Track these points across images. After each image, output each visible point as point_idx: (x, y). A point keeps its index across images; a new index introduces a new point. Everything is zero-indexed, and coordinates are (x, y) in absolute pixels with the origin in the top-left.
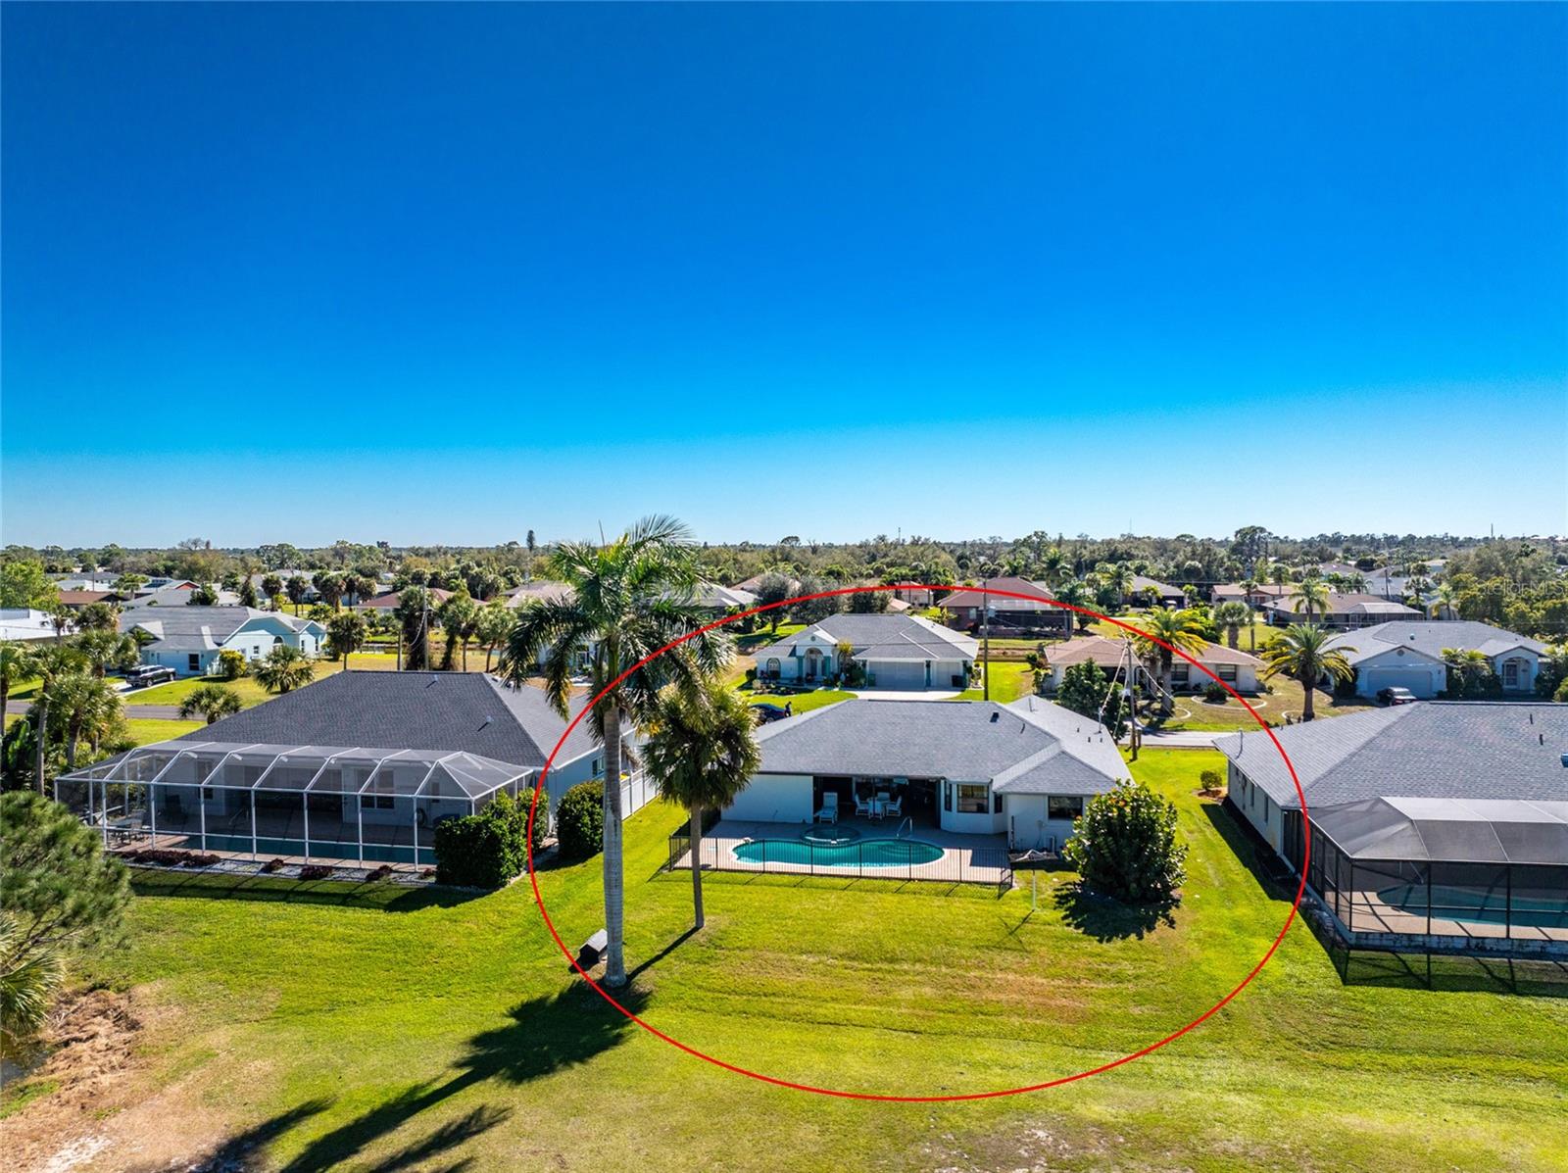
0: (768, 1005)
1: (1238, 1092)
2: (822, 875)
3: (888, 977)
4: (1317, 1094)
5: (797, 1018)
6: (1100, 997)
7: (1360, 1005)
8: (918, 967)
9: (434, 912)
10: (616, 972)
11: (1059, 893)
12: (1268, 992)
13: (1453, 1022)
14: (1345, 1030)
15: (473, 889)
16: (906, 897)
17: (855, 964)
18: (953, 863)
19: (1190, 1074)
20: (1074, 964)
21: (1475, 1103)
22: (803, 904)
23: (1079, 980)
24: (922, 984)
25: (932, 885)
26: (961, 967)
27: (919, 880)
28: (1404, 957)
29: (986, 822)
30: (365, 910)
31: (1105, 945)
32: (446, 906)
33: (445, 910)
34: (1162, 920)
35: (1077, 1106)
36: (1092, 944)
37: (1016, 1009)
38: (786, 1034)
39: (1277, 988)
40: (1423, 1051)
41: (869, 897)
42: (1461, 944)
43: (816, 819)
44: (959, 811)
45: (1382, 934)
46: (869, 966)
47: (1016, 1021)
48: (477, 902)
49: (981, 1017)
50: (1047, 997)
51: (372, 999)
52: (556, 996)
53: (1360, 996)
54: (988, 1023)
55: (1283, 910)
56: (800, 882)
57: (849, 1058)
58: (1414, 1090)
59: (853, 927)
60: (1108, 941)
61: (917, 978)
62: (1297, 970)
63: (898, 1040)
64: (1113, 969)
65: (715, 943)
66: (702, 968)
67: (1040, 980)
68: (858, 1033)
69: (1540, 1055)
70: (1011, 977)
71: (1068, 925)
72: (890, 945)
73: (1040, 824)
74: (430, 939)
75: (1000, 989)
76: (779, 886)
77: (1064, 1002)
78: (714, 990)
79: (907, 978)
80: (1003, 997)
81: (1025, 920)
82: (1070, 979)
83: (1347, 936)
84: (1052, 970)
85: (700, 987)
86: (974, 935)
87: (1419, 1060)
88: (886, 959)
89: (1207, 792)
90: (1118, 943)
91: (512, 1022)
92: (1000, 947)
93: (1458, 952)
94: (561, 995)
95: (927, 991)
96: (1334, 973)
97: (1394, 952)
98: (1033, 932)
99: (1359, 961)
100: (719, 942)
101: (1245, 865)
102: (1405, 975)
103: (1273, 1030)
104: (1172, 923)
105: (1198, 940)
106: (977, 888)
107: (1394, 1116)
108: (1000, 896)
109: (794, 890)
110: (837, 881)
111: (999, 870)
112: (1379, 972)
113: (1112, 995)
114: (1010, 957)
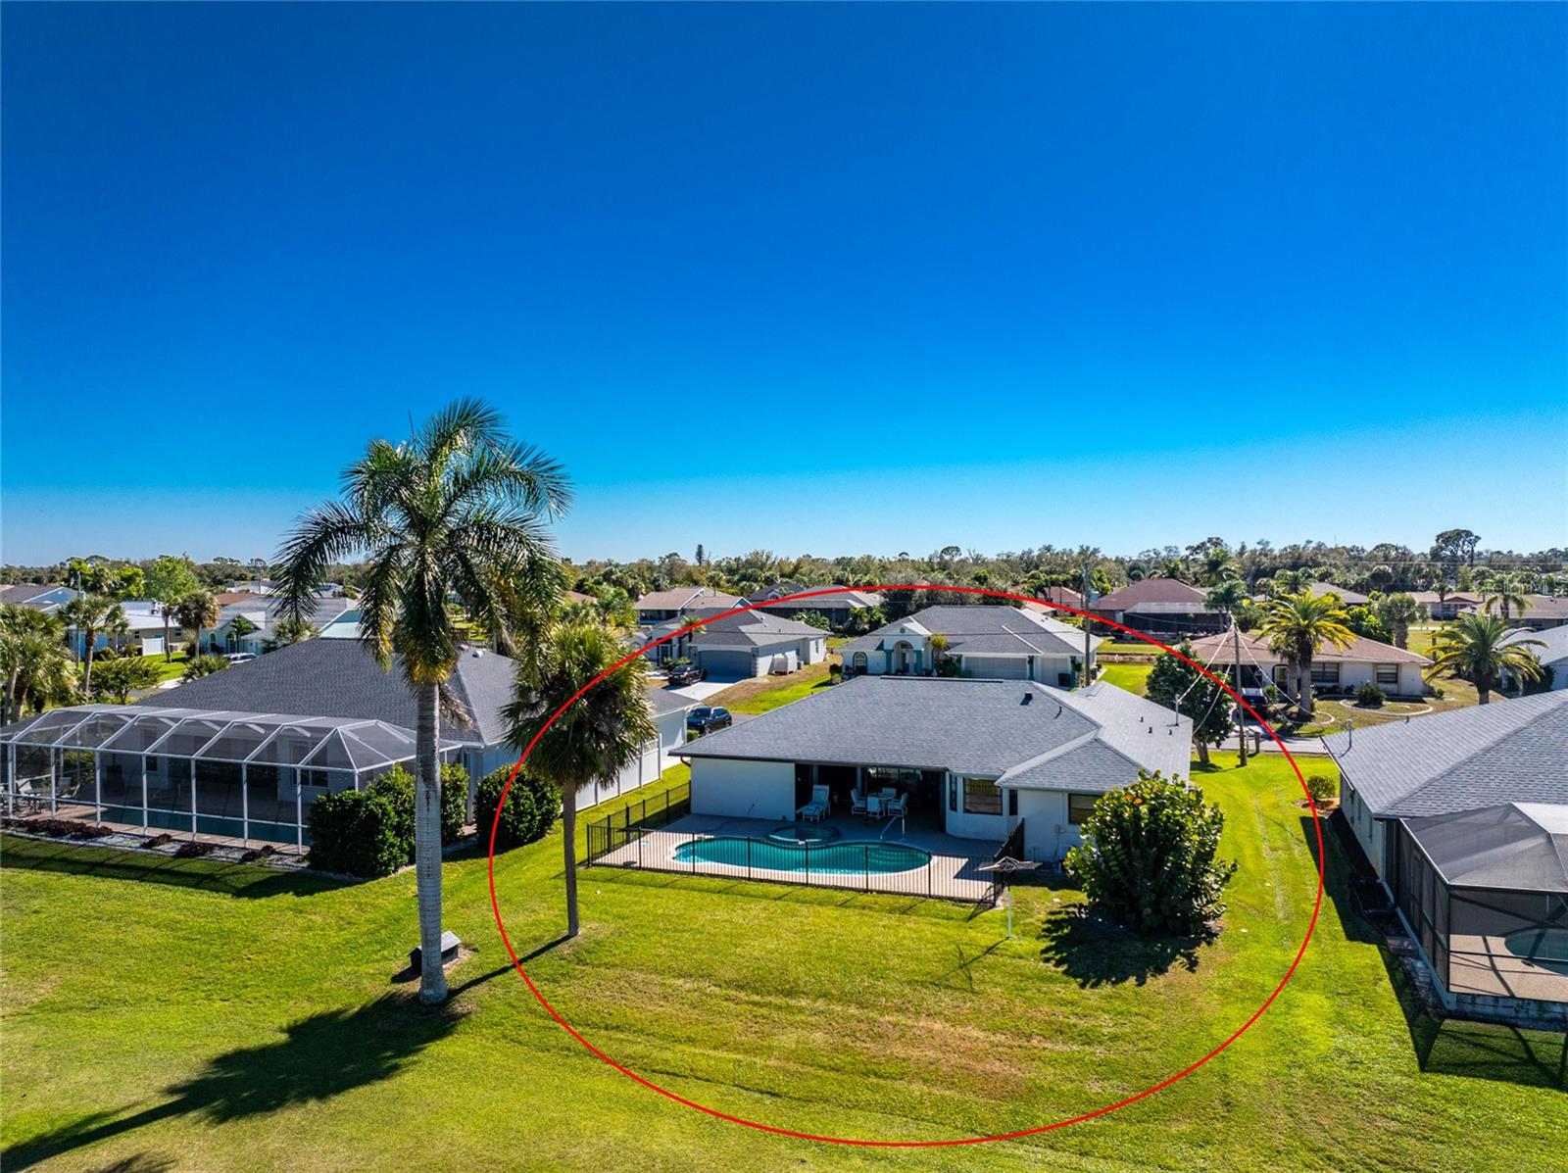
0: (603, 1041)
2: (761, 881)
3: (775, 1015)
5: (629, 1062)
6: (1051, 1062)
7: (1440, 1105)
8: (820, 1004)
9: (285, 900)
11: (1053, 918)
12: (1301, 1073)
14: (1407, 1143)
15: (346, 876)
16: (848, 912)
17: (742, 995)
18: (942, 874)
20: (1032, 1013)
23: (1029, 1037)
24: (815, 1026)
25: (890, 899)
26: (876, 1007)
27: (880, 892)
28: (1526, 1034)
29: (999, 826)
30: (214, 895)
31: (1087, 991)
33: (297, 899)
34: (1181, 960)
36: (1071, 989)
37: (927, 1074)
38: (602, 1082)
39: (1317, 1069)
41: (804, 909)
43: (799, 817)
44: (967, 811)
45: (1497, 998)
46: (757, 998)
47: (917, 1089)
48: (340, 891)
49: (874, 1080)
50: (976, 1058)
51: (148, 999)
52: (355, 1010)
53: (1442, 1091)
54: (879, 1089)
55: (1367, 957)
59: (754, 947)
60: (1094, 986)
61: (813, 1019)
62: (1354, 1043)
63: (744, 1103)
64: (1083, 1024)
65: (580, 957)
66: (548, 987)
67: (975, 1033)
70: (938, 1026)
71: (1047, 960)
72: (798, 972)
73: (1058, 829)
75: (915, 1041)
76: (700, 891)
77: (997, 1066)
78: (546, 1017)
79: (798, 1017)
80: (915, 1053)
81: (990, 950)
82: (1019, 1034)
83: (1445, 997)
84: (998, 1021)
85: (531, 1012)
86: (912, 966)
88: (782, 992)
89: (1313, 803)
90: (1106, 988)
91: (281, 1038)
92: (939, 983)
94: (363, 1010)
95: (817, 1037)
96: (1410, 1052)
97: (1513, 1027)
98: (992, 968)
99: (1453, 1036)
100: (585, 956)
101: (1330, 894)
102: (1523, 1062)
103: (1294, 1133)
104: (1192, 965)
105: (1223, 991)
106: (948, 906)
108: (972, 917)
109: (716, 897)
110: (774, 888)
111: (987, 884)
112: (1482, 1055)
113: (1070, 1061)
114: (946, 999)
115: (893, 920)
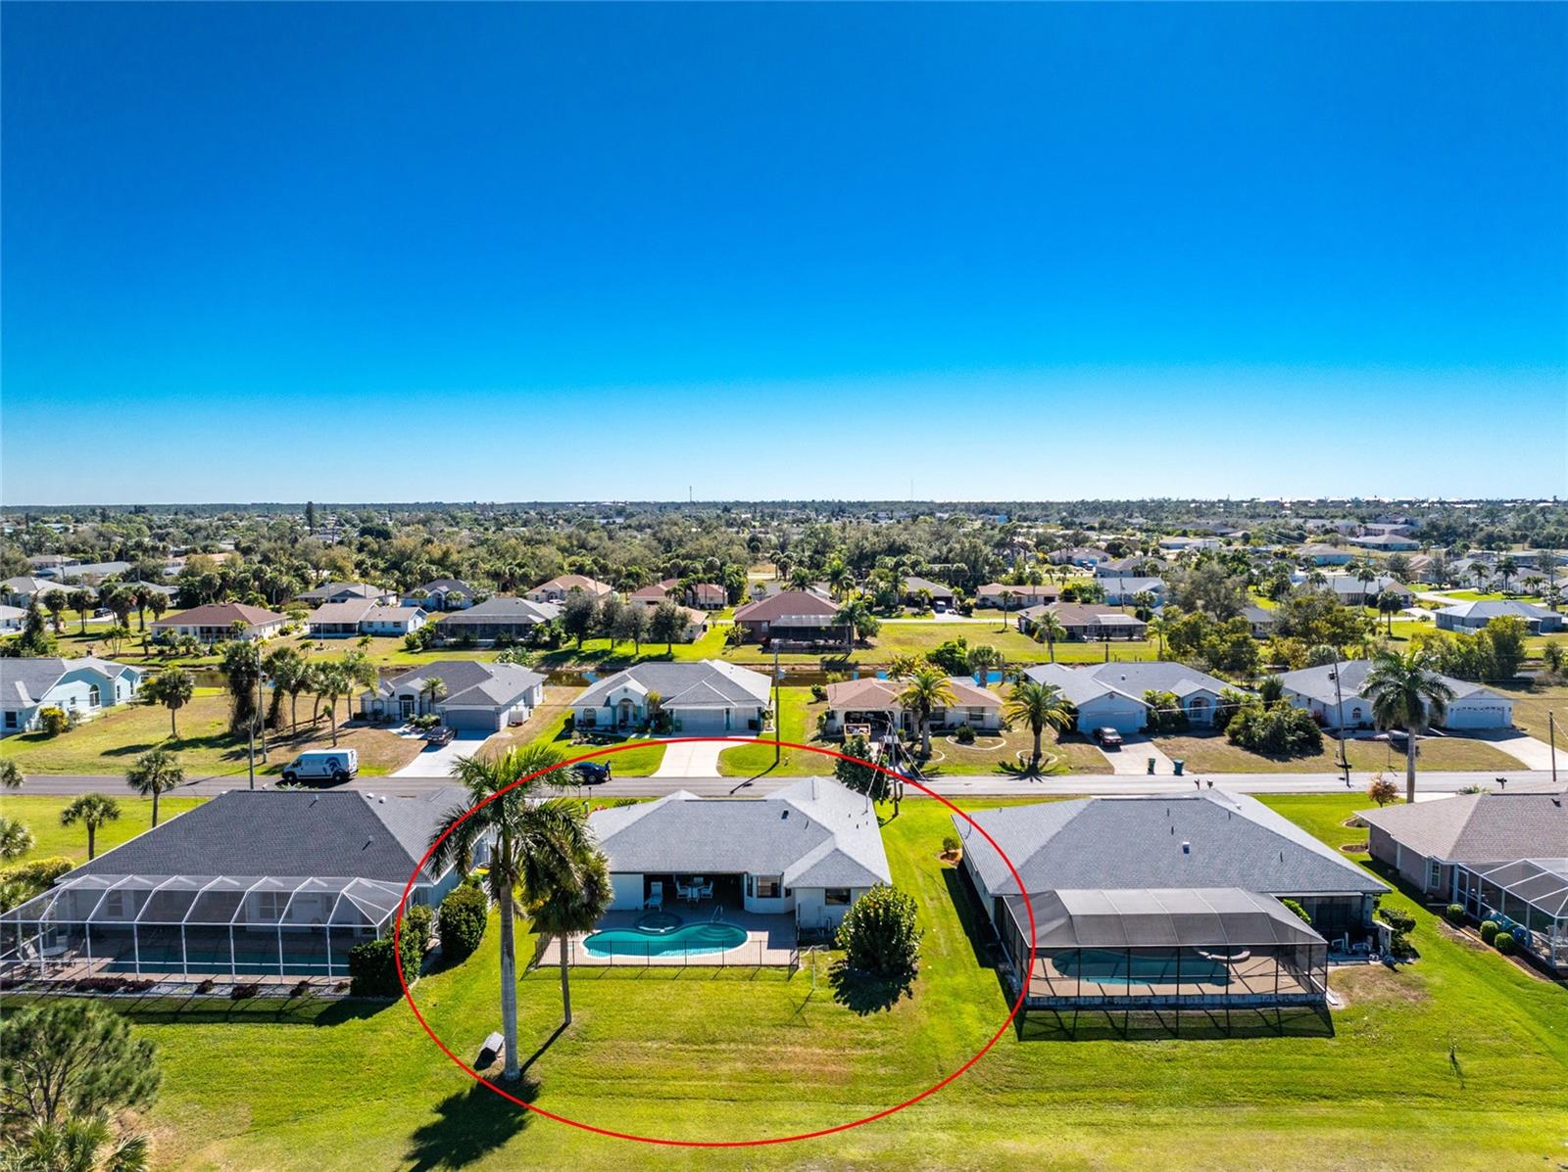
0: (627, 1086)
1: (943, 1130)
2: (656, 966)
3: (711, 1056)
4: (993, 1127)
5: (649, 1095)
6: (858, 1061)
7: (1027, 1056)
8: (732, 1046)
9: (355, 1023)
10: (512, 1070)
11: (832, 972)
12: (969, 1049)
13: (1082, 1064)
14: (1015, 1076)
15: (381, 998)
16: (721, 983)
17: (687, 1046)
18: (755, 947)
19: (914, 1118)
20: (841, 1035)
21: (1086, 1124)
22: (643, 995)
23: (844, 1049)
24: (735, 1060)
25: (739, 971)
26: (761, 1043)
27: (731, 966)
28: (1060, 1014)
29: (778, 905)
30: (299, 1026)
31: (863, 1018)
32: (364, 1017)
33: (365, 1021)
34: (904, 991)
35: (840, 1151)
36: (854, 1018)
37: (801, 1075)
38: (641, 1109)
39: (976, 1046)
40: (1061, 1088)
41: (695, 985)
42: (1098, 1001)
43: (646, 907)
44: (759, 897)
45: (1049, 997)
46: (696, 1047)
47: (801, 1085)
48: (388, 1011)
49: (777, 1084)
50: (821, 1064)
51: (327, 1107)
52: (468, 1091)
53: (1028, 1049)
54: (783, 1089)
55: (990, 976)
56: (641, 974)
57: (688, 1126)
58: (1051, 1119)
59: (683, 1014)
60: (866, 1014)
61: (733, 1055)
62: (991, 1030)
63: (720, 1105)
64: (868, 1038)
65: (582, 1036)
66: (575, 1058)
67: (818, 1051)
68: (691, 1104)
69: (1130, 1085)
70: (798, 1049)
71: (838, 1002)
72: (711, 1028)
73: (819, 908)
74: (357, 1049)
75: (790, 1060)
76: (624, 979)
77: (834, 1068)
78: (585, 1077)
79: (724, 1056)
80: (792, 1066)
81: (808, 999)
82: (838, 1048)
83: (1027, 1000)
84: (826, 1042)
85: (575, 1075)
86: (771, 1015)
87: (1058, 1095)
88: (709, 1041)
89: (948, 856)
90: (872, 1015)
91: (439, 1117)
92: (790, 1025)
93: (1096, 1007)
94: (472, 1090)
95: (739, 1065)
96: (1014, 1031)
97: (1055, 1011)
98: (813, 1010)
99: (1032, 1021)
100: (584, 1036)
101: (967, 934)
102: (1059, 1029)
104: (910, 994)
105: (927, 1008)
106: (772, 971)
107: (1034, 1138)
108: (790, 978)
109: (636, 982)
110: (668, 971)
111: (789, 951)
112: (1043, 1029)
113: (867, 1060)
114: (797, 1033)
115: (745, 986)
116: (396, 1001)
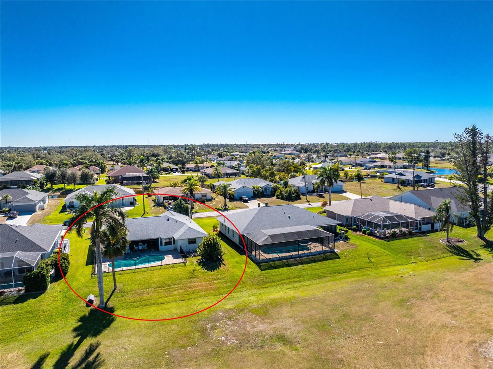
0: (145, 303)
1: (251, 296)
2: (138, 269)
3: (170, 290)
4: (264, 293)
5: (154, 304)
6: (217, 284)
7: (265, 275)
8: (176, 286)
10: (103, 304)
11: (198, 262)
12: (248, 275)
13: (281, 274)
14: (264, 280)
16: (163, 270)
17: (160, 288)
19: (241, 295)
20: (209, 278)
21: (289, 288)
22: (138, 277)
23: (211, 281)
24: (178, 290)
25: (168, 266)
26: (185, 284)
27: (164, 265)
28: (270, 263)
29: (172, 247)
30: (7, 306)
32: (34, 298)
34: (222, 264)
35: (224, 307)
36: (210, 273)
37: (201, 290)
38: (153, 308)
39: (250, 274)
40: (278, 281)
41: (155, 272)
42: (278, 259)
44: (165, 245)
45: (265, 259)
46: (164, 288)
47: (203, 293)
48: (43, 295)
49: (195, 294)
50: (207, 286)
51: (32, 329)
52: (87, 314)
53: (265, 273)
54: (197, 295)
55: (244, 257)
56: (134, 271)
57: (171, 309)
58: (279, 289)
59: (155, 280)
60: (213, 271)
61: (177, 288)
62: (252, 270)
63: (180, 303)
64: (218, 277)
65: (122, 291)
66: (123, 298)
67: (204, 283)
68: (170, 304)
69: (296, 277)
70: (197, 284)
71: (204, 269)
72: (167, 282)
73: (187, 245)
75: (196, 287)
76: (129, 273)
77: (211, 286)
78: (129, 303)
79: (174, 289)
80: (197, 288)
81: (194, 270)
82: (210, 281)
83: (259, 261)
84: (205, 280)
85: (125, 303)
86: (184, 276)
87: (278, 283)
88: (167, 286)
89: (214, 231)
90: (215, 271)
91: (80, 323)
92: (191, 278)
93: (278, 260)
94: (89, 313)
95: (180, 291)
96: (259, 269)
97: (268, 263)
98: (197, 273)
99: (262, 266)
100: (123, 291)
101: (232, 248)
102: (271, 267)
103: (252, 283)
104: (224, 264)
105: (231, 267)
106: (178, 264)
107: (277, 294)
108: (185, 265)
109: (134, 273)
110: (143, 269)
111: (181, 259)
112: (266, 267)
113: (220, 283)
114: (195, 279)
115: (172, 270)
116: (45, 292)
